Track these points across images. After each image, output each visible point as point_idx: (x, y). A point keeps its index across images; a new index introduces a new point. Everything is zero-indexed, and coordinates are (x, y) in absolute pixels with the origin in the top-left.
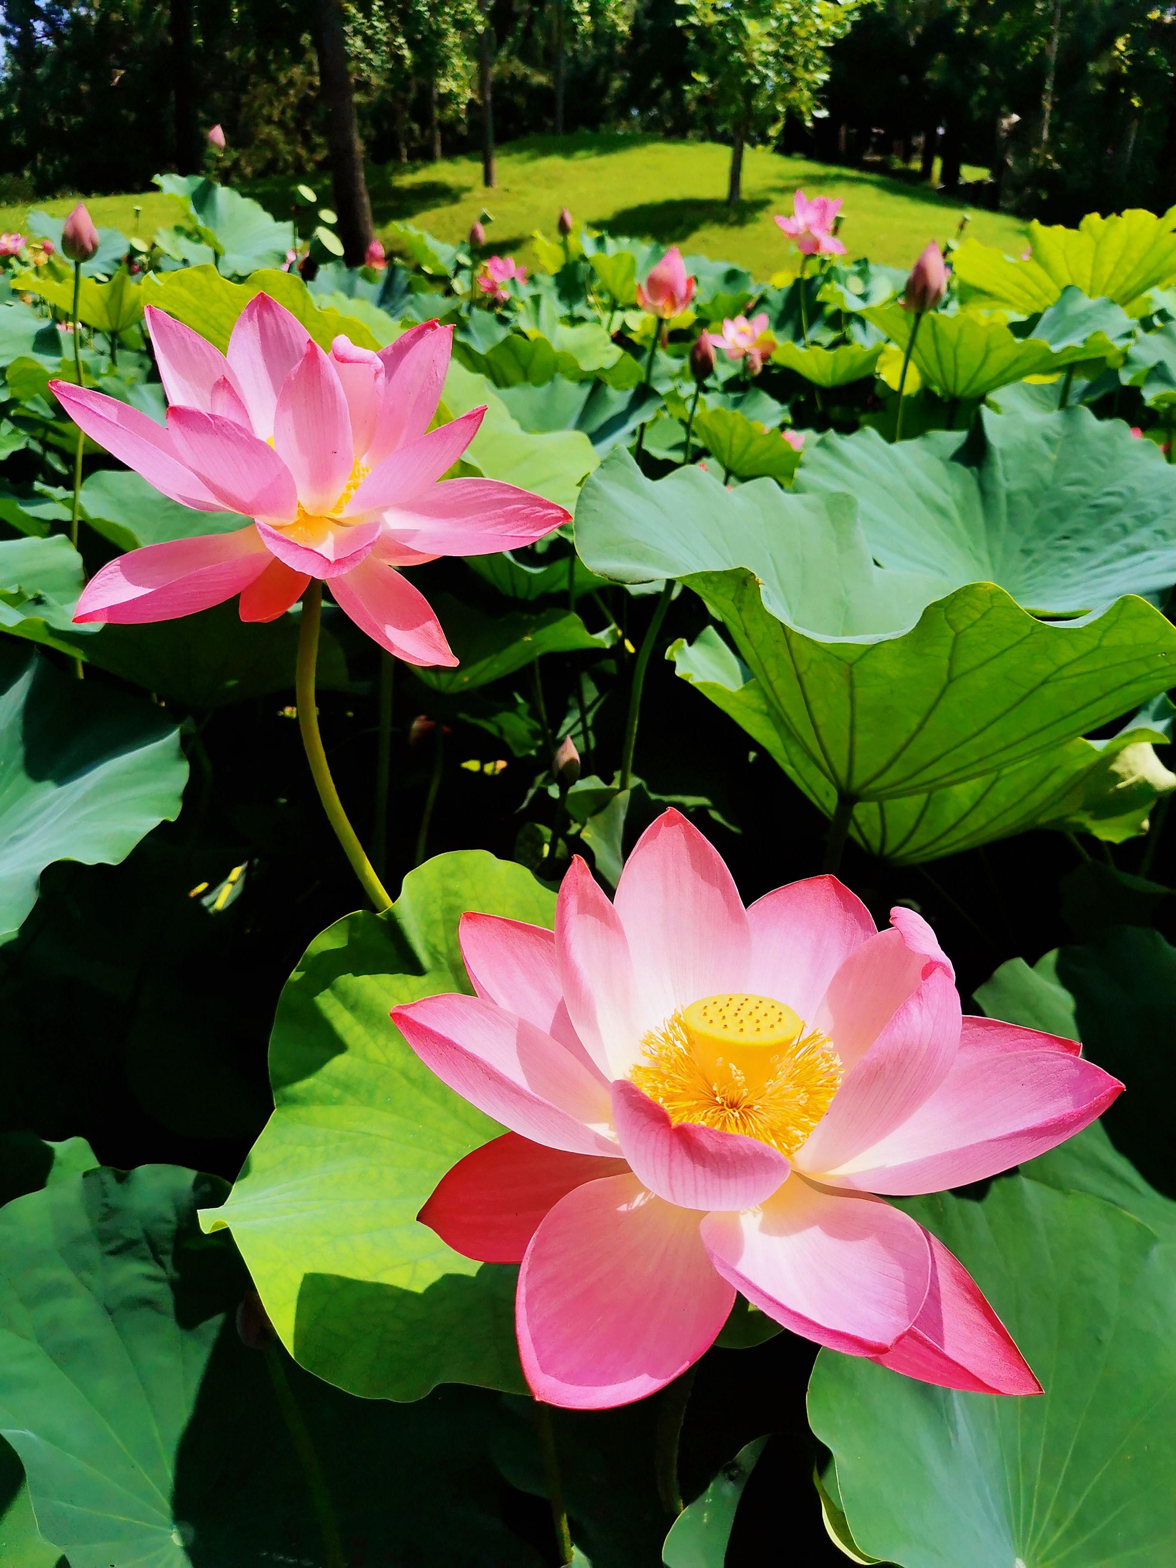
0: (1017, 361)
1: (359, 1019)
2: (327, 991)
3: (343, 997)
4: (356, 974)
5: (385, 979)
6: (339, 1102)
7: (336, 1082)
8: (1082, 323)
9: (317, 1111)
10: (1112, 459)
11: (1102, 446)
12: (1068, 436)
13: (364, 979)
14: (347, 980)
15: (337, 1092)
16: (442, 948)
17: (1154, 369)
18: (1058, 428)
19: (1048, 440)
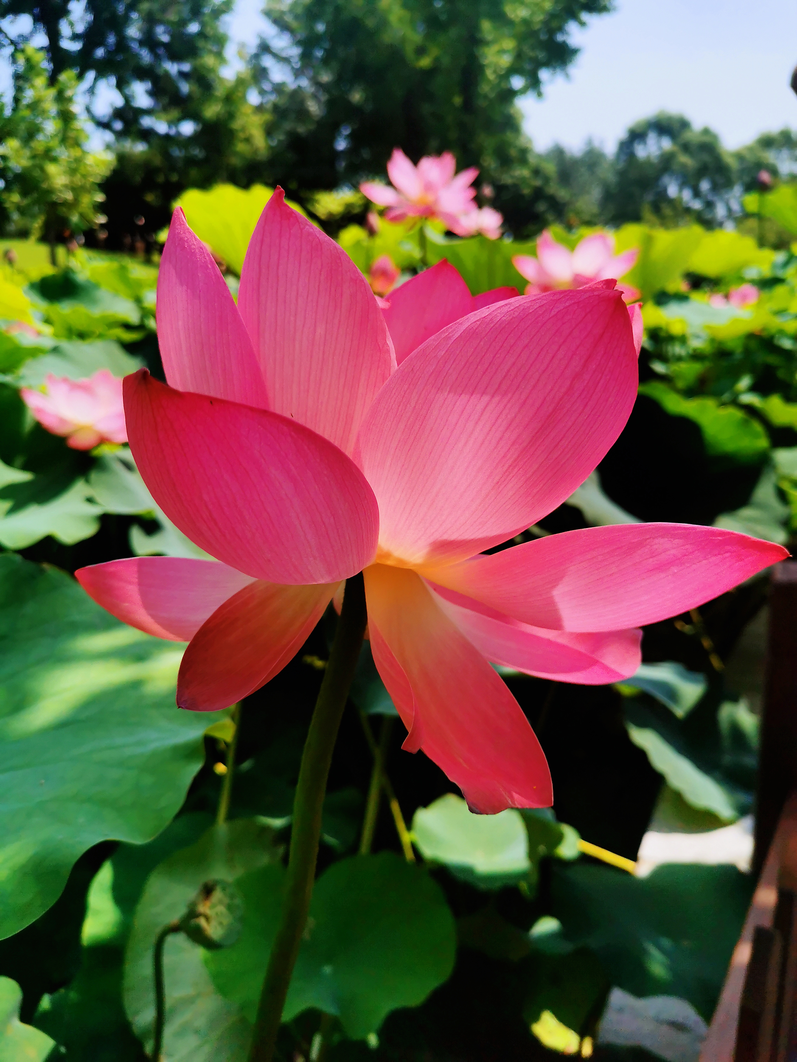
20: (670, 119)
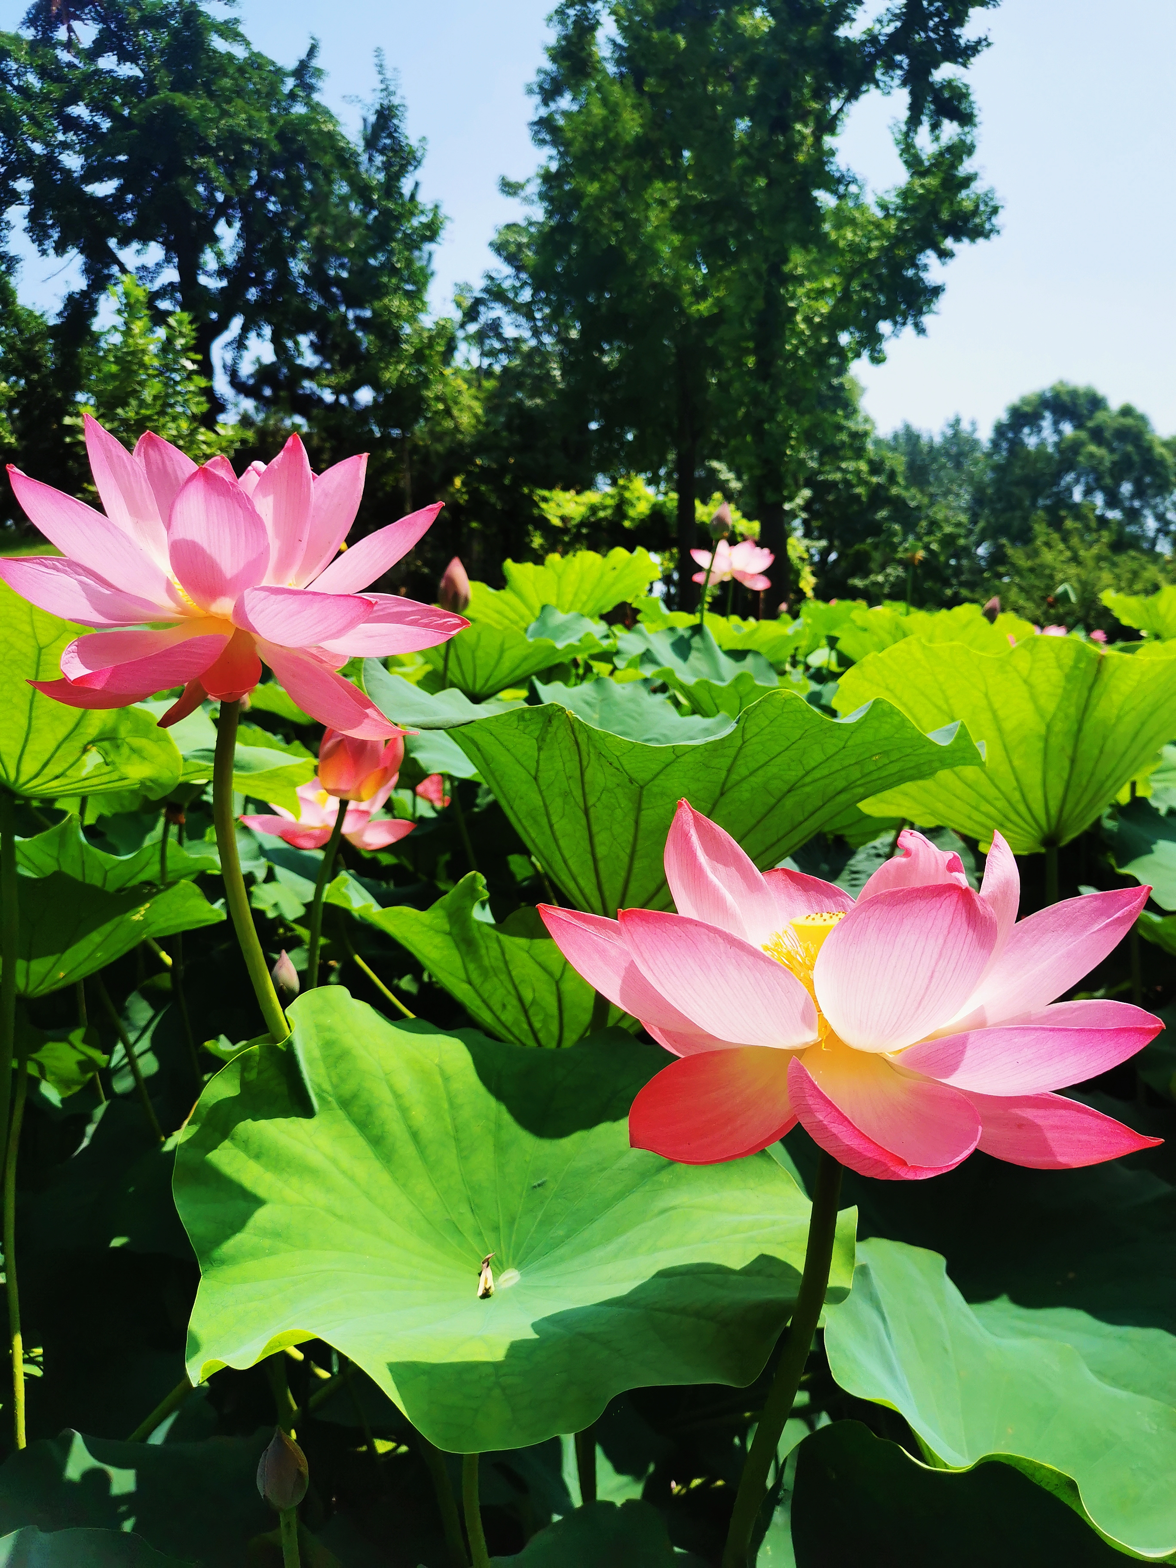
0: (525, 658)
1: (266, 1167)
2: (227, 1143)
3: (245, 1145)
4: (255, 1120)
5: (280, 1122)
6: (272, 1252)
7: (264, 1232)
8: (563, 632)
9: (250, 1266)
10: (641, 715)
11: (631, 706)
12: (603, 700)
13: (263, 1123)
14: (248, 1127)
15: (267, 1243)
16: (327, 1086)
17: (644, 654)
18: (594, 695)
19: (588, 703)
20: (1074, 394)
